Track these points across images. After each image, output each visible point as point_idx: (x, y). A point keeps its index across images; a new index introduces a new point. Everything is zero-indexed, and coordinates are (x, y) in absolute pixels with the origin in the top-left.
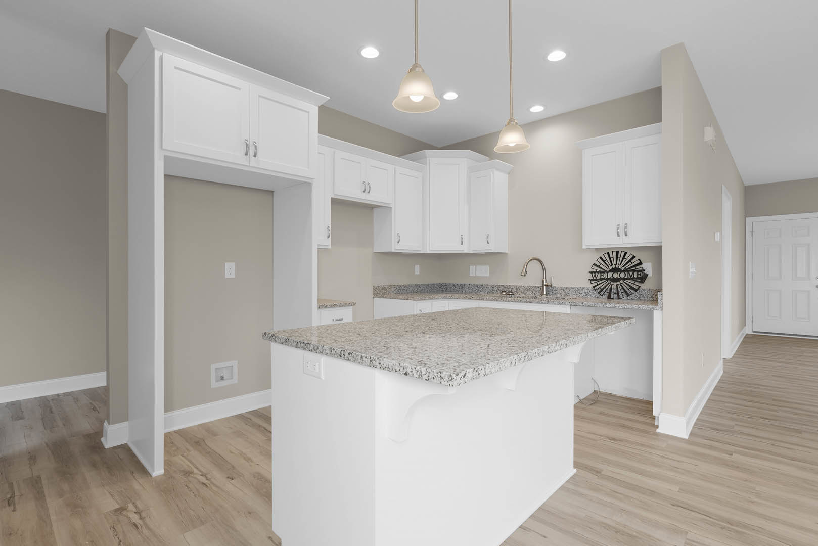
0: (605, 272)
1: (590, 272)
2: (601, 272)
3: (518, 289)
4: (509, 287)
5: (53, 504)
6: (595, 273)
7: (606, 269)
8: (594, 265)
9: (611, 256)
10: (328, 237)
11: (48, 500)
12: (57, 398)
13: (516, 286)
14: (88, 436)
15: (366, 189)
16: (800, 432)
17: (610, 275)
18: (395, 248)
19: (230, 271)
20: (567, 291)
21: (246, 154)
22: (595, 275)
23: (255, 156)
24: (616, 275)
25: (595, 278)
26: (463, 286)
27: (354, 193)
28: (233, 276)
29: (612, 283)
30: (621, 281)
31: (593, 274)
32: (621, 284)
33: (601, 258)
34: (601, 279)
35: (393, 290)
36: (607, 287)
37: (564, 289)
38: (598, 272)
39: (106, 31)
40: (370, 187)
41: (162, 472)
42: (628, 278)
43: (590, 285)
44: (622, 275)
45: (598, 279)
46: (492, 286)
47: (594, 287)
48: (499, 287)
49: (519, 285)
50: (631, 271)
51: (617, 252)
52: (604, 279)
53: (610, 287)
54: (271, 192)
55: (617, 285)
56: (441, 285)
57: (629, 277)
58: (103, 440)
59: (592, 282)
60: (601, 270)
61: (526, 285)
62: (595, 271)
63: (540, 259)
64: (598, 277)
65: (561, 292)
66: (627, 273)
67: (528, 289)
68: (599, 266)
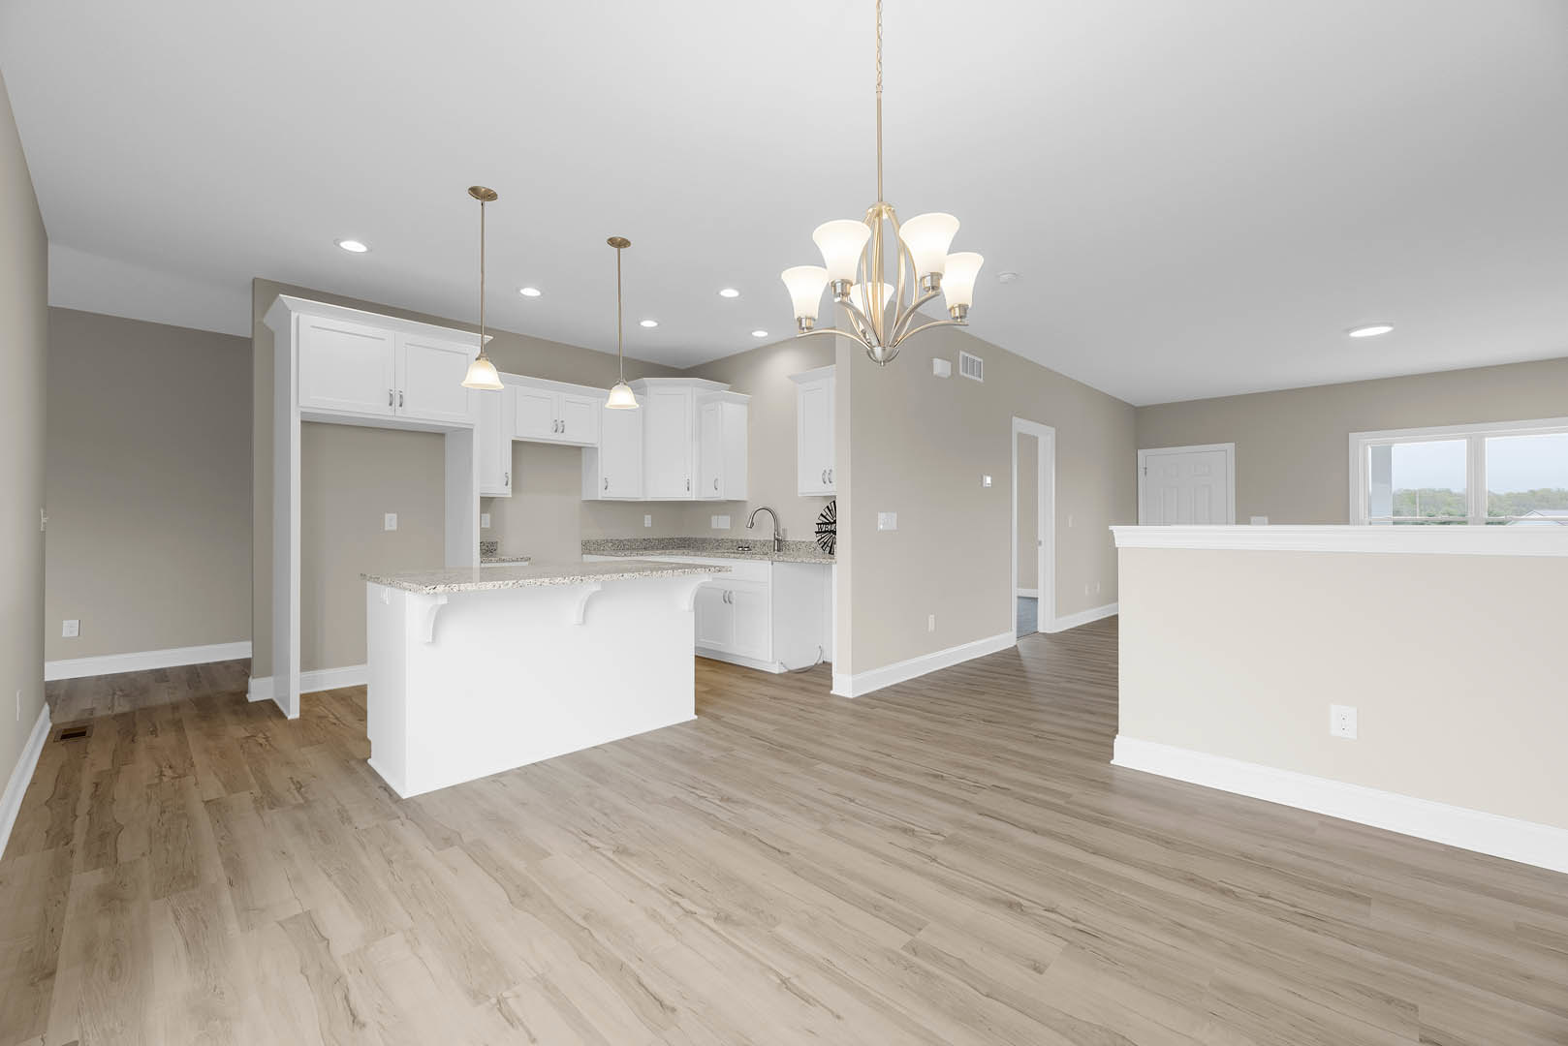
0: (830, 523)
2: (826, 524)
3: (756, 544)
4: (747, 541)
5: (191, 734)
6: (821, 524)
10: (507, 484)
11: (187, 731)
12: (207, 667)
13: (754, 540)
14: (233, 694)
15: (559, 428)
16: (983, 693)
18: (602, 495)
19: (391, 521)
20: (799, 546)
21: (391, 404)
23: (401, 405)
25: (820, 530)
26: (704, 541)
27: (544, 434)
28: (395, 528)
33: (827, 507)
34: (825, 532)
35: (610, 545)
36: (829, 541)
37: (796, 544)
38: (823, 524)
39: (251, 280)
40: (563, 426)
41: (297, 716)
43: (815, 538)
45: (823, 532)
46: (732, 541)
47: (819, 541)
48: (737, 541)
52: (827, 531)
54: (442, 435)
56: (684, 540)
58: (248, 696)
61: (760, 539)
63: (768, 506)
64: (824, 530)
65: (793, 548)
67: (764, 544)
68: (825, 517)
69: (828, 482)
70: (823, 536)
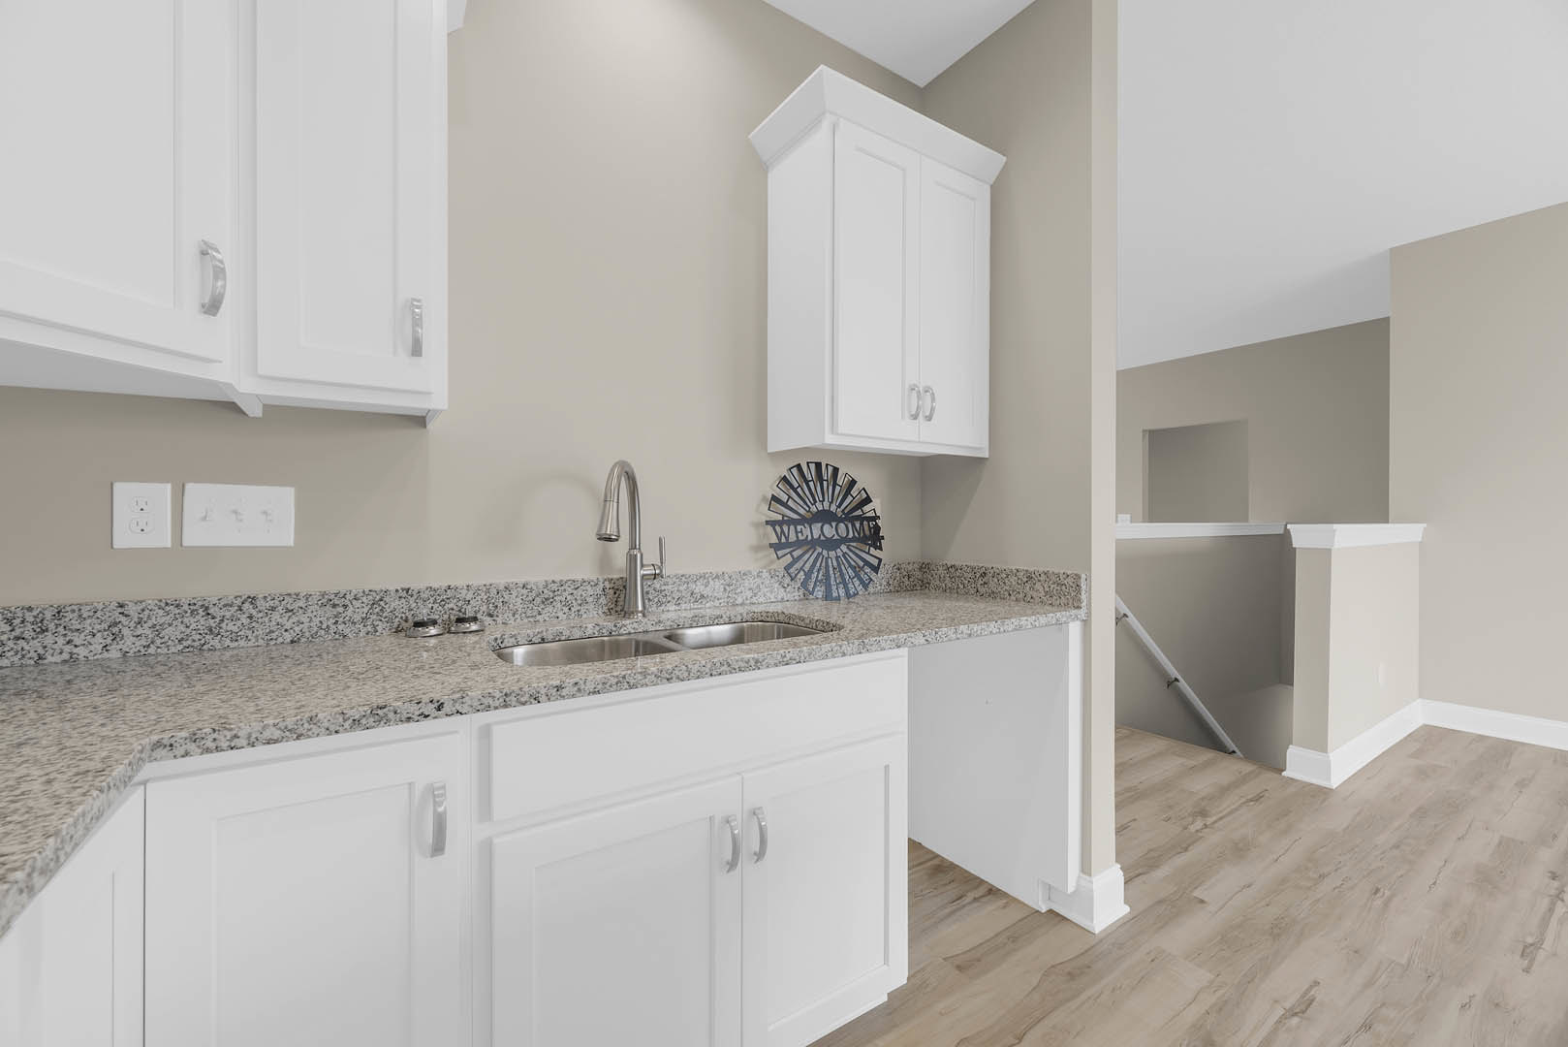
0: (803, 520)
1: (767, 523)
2: (794, 522)
6: (780, 523)
7: (805, 513)
8: (772, 499)
9: (807, 473)
13: (488, 589)
17: (816, 531)
20: (699, 589)
22: (782, 531)
24: (828, 531)
25: (783, 540)
29: (825, 554)
30: (844, 548)
31: (778, 528)
32: (844, 554)
34: (798, 544)
36: (818, 564)
38: (788, 523)
42: (851, 540)
43: (776, 563)
44: (842, 530)
45: (792, 544)
46: (334, 602)
47: (787, 568)
48: (378, 600)
49: (501, 581)
50: (858, 518)
51: (819, 464)
52: (805, 542)
53: (824, 564)
55: (837, 557)
57: (856, 534)
59: (780, 553)
60: (795, 516)
61: (537, 577)
62: (780, 518)
64: (792, 538)
65: (678, 595)
66: (849, 524)
68: (785, 505)
69: (922, 414)
70: (796, 554)
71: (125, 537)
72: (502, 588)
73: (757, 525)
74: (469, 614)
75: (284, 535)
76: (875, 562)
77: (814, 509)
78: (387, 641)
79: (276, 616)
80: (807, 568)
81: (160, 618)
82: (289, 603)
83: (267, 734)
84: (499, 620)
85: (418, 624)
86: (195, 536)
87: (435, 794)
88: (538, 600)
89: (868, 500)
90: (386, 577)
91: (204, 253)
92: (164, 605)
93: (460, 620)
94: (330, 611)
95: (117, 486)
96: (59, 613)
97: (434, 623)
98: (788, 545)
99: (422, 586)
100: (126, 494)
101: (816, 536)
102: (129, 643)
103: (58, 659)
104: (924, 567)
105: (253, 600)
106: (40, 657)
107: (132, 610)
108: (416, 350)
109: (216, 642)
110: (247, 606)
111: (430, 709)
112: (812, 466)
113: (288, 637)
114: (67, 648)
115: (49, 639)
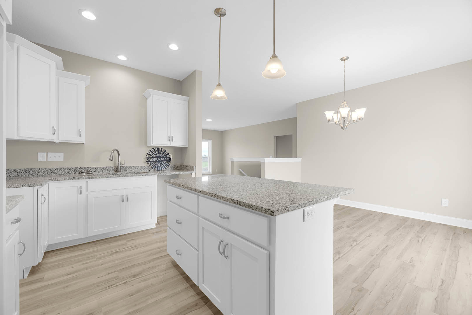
0: (154, 158)
1: (146, 158)
2: (152, 158)
3: (95, 169)
6: (149, 158)
7: (154, 156)
8: (148, 154)
9: (155, 150)
17: (156, 159)
20: (133, 168)
24: (159, 159)
25: (149, 161)
29: (158, 163)
30: (162, 162)
33: (150, 151)
34: (152, 161)
36: (156, 165)
37: (130, 167)
38: (150, 158)
42: (164, 161)
44: (162, 159)
45: (151, 161)
46: (69, 169)
47: (149, 165)
48: (76, 169)
49: (96, 166)
50: (165, 157)
51: (158, 148)
52: (154, 161)
55: (160, 164)
59: (148, 163)
61: (102, 166)
64: (151, 160)
65: (128, 169)
66: (163, 158)
68: (150, 155)
69: (171, 140)
70: (151, 163)
71: (39, 160)
72: (96, 167)
73: (144, 158)
74: (90, 171)
75: (62, 159)
76: (169, 165)
77: (156, 156)
78: (77, 174)
79: (61, 171)
80: (153, 165)
81: (44, 170)
82: (63, 169)
83: (61, 179)
84: (96, 172)
85: (82, 172)
86: (49, 159)
87: (80, 188)
88: (103, 169)
89: (168, 154)
90: (78, 166)
91: (53, 128)
92: (45, 169)
93: (89, 172)
94: (69, 170)
95: (39, 153)
96: (31, 169)
97: (85, 172)
98: (150, 162)
99: (83, 167)
100: (40, 154)
101: (156, 160)
102: (40, 173)
103: (31, 175)
104: (181, 166)
105: (57, 168)
106: (29, 175)
107: (41, 169)
108: (80, 136)
109: (52, 174)
110: (56, 169)
111: (80, 178)
112: (157, 149)
113: (62, 174)
114: (32, 174)
115: (30, 173)
